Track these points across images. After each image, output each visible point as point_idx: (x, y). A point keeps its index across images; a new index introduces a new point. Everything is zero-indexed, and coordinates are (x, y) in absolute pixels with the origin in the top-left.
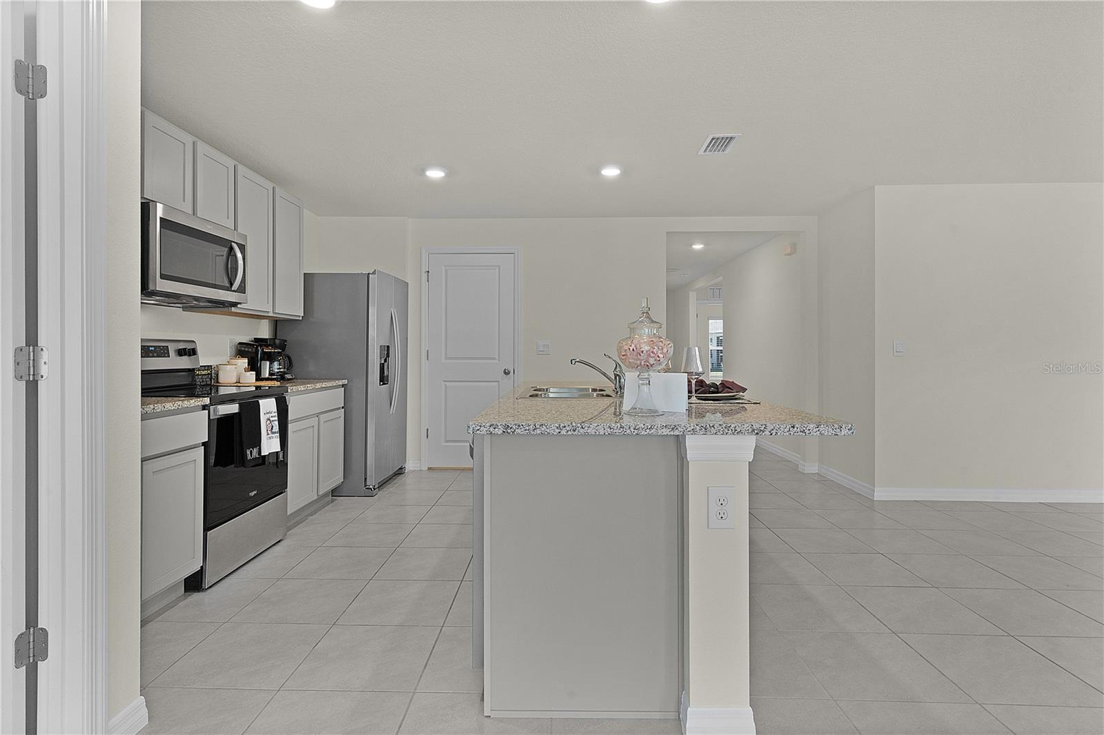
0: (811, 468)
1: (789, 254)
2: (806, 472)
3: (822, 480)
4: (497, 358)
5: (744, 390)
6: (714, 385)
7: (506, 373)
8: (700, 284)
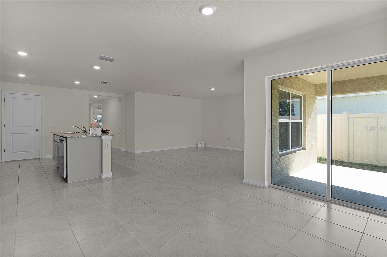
0: (124, 150)
1: (119, 102)
2: (123, 151)
3: (126, 151)
4: (33, 126)
5: (110, 131)
6: (104, 130)
7: (37, 130)
8: (94, 105)
